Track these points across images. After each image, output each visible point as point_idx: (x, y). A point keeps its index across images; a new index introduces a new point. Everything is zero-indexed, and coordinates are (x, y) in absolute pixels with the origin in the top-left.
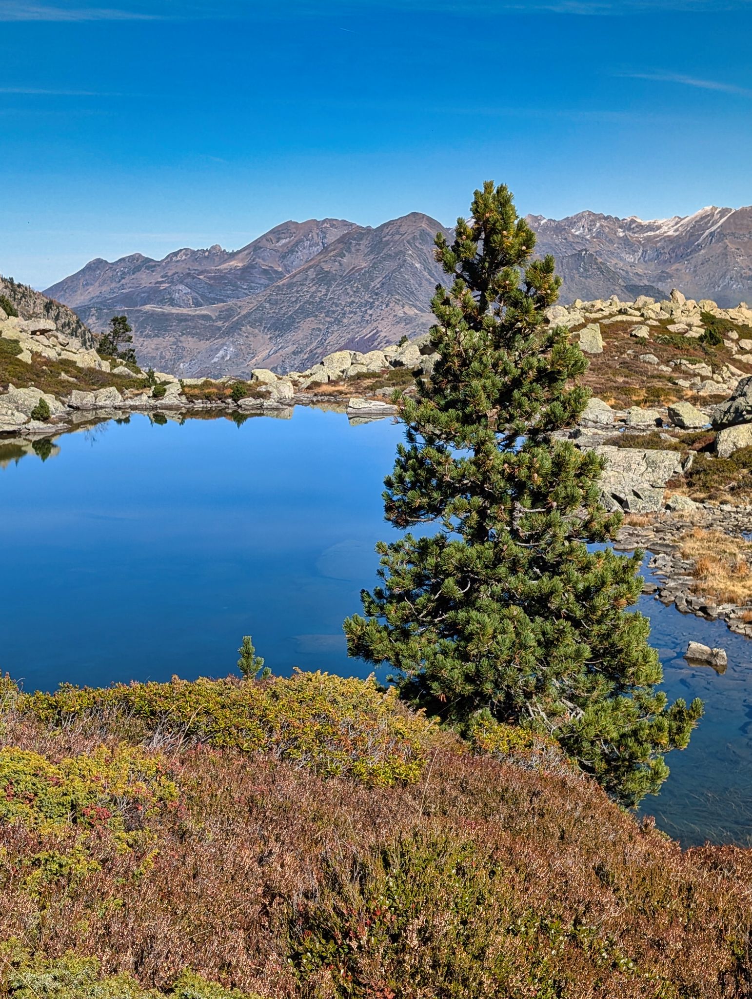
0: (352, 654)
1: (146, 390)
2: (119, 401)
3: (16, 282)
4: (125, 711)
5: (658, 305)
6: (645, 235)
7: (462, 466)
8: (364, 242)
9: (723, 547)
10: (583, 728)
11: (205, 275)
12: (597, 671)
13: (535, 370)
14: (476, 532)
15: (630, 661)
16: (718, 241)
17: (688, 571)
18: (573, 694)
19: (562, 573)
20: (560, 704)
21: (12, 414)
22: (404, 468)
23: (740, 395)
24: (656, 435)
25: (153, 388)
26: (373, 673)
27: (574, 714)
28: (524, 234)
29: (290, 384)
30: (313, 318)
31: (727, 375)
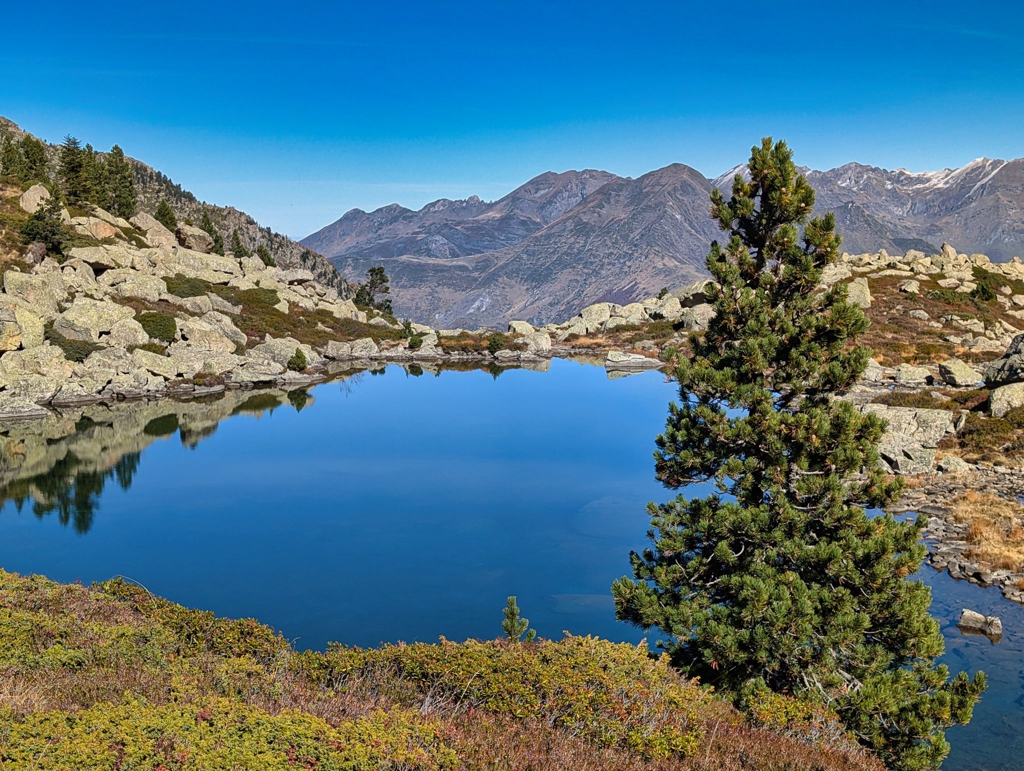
0: (620, 618)
1: (403, 341)
2: (375, 352)
3: (273, 232)
4: (396, 673)
5: (929, 259)
6: (914, 187)
7: (737, 426)
8: (624, 193)
9: (998, 510)
10: (862, 701)
11: (463, 225)
12: (876, 642)
13: (813, 329)
14: (750, 494)
15: (911, 632)
16: (989, 193)
17: (961, 535)
18: (850, 665)
19: (842, 538)
20: (836, 675)
21: (269, 364)
22: (677, 427)
23: (1015, 353)
24: (927, 393)
25: (409, 339)
26: (645, 639)
27: (851, 685)
28: (803, 191)
29: (547, 336)
30: (570, 270)
31: (999, 330)
